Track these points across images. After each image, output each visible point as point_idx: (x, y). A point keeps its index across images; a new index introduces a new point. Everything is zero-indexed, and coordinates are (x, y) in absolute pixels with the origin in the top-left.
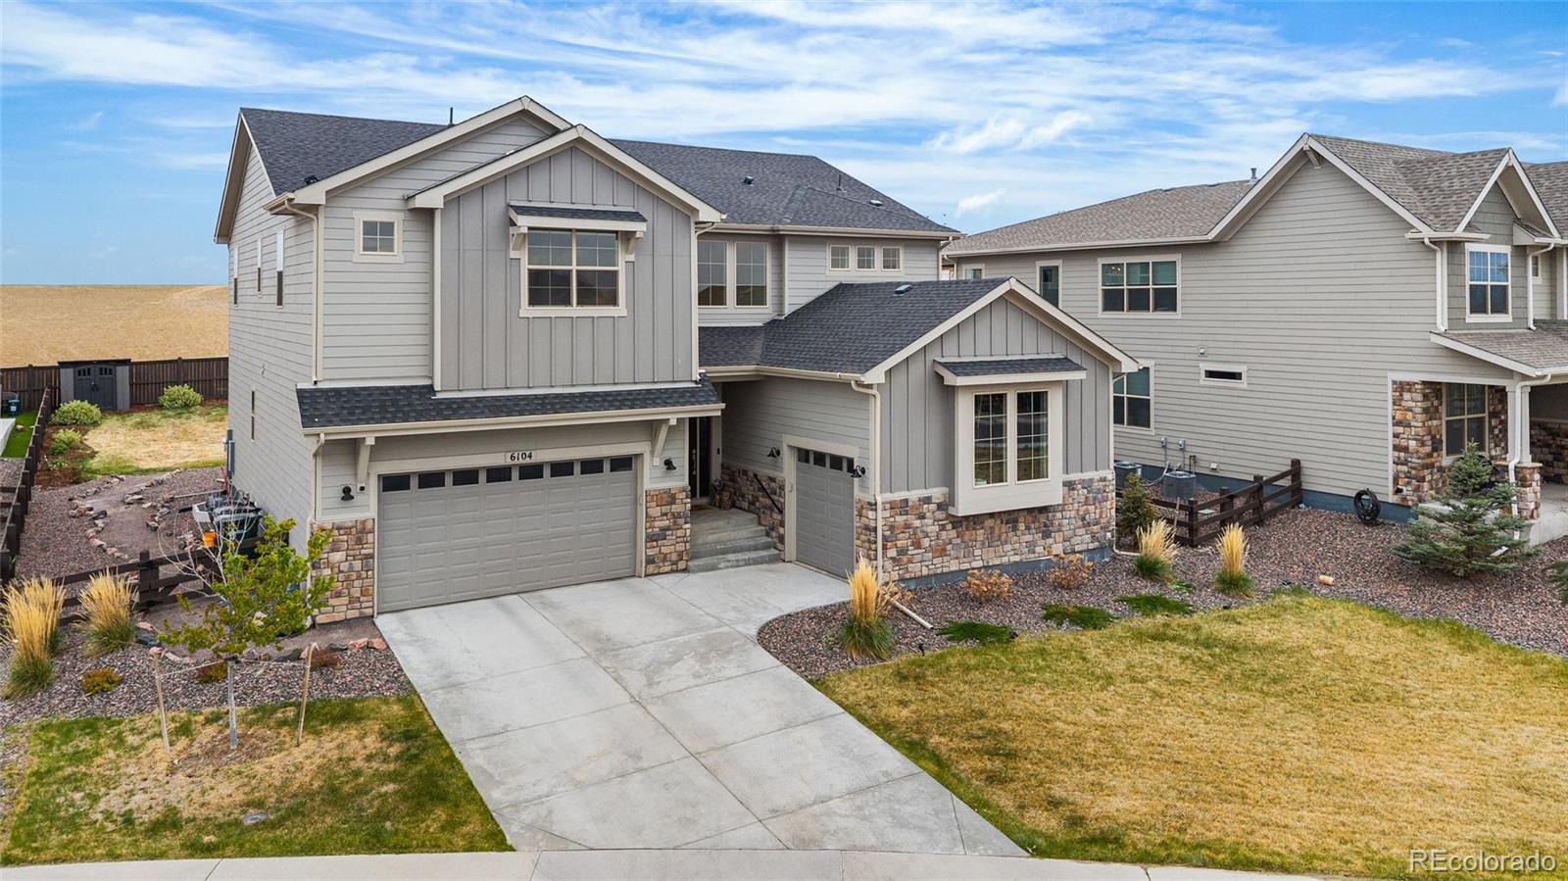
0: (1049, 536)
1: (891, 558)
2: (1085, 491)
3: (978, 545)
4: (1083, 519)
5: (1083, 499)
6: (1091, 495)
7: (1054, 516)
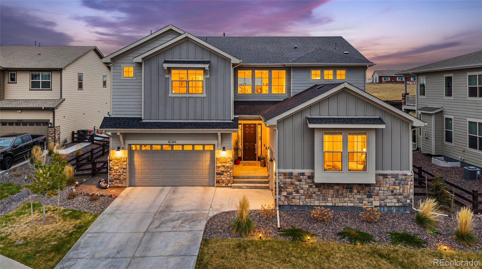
0: (371, 197)
1: (284, 196)
2: (394, 179)
3: (330, 196)
4: (392, 192)
5: (392, 182)
6: (397, 181)
7: (374, 188)
